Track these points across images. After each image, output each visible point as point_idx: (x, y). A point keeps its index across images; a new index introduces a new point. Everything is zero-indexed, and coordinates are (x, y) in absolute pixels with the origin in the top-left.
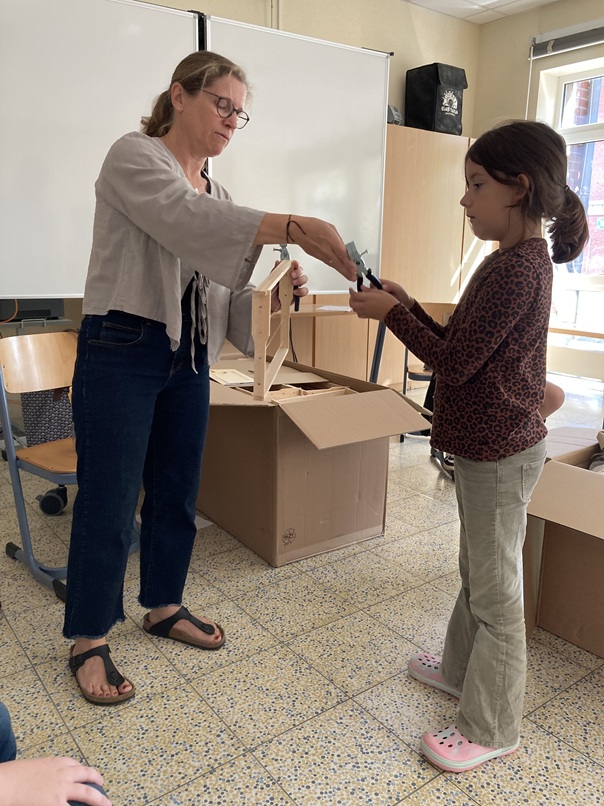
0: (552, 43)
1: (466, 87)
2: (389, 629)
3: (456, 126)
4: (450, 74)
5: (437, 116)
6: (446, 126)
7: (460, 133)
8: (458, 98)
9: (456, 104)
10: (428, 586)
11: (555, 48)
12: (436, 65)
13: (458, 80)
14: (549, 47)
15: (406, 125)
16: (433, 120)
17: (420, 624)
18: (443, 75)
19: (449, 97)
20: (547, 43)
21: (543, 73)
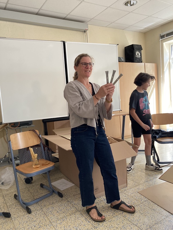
0: (166, 35)
1: (142, 49)
2: (129, 221)
3: (140, 60)
4: (137, 47)
5: (135, 58)
6: (137, 61)
7: (142, 62)
8: (140, 53)
9: (140, 54)
10: (142, 204)
11: (167, 36)
12: (132, 45)
13: (140, 48)
14: (165, 36)
15: (126, 62)
16: (133, 59)
17: (140, 219)
18: (135, 47)
19: (137, 53)
20: (164, 35)
21: (164, 43)
